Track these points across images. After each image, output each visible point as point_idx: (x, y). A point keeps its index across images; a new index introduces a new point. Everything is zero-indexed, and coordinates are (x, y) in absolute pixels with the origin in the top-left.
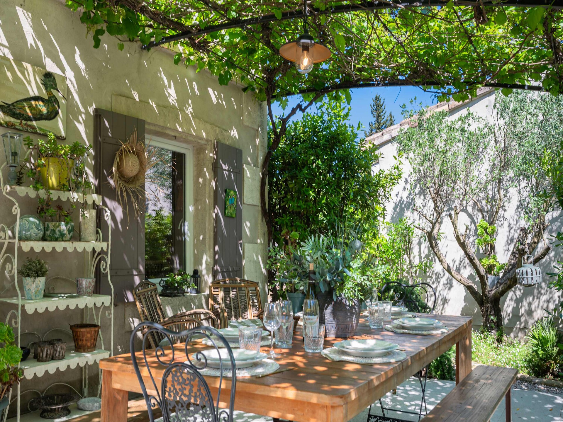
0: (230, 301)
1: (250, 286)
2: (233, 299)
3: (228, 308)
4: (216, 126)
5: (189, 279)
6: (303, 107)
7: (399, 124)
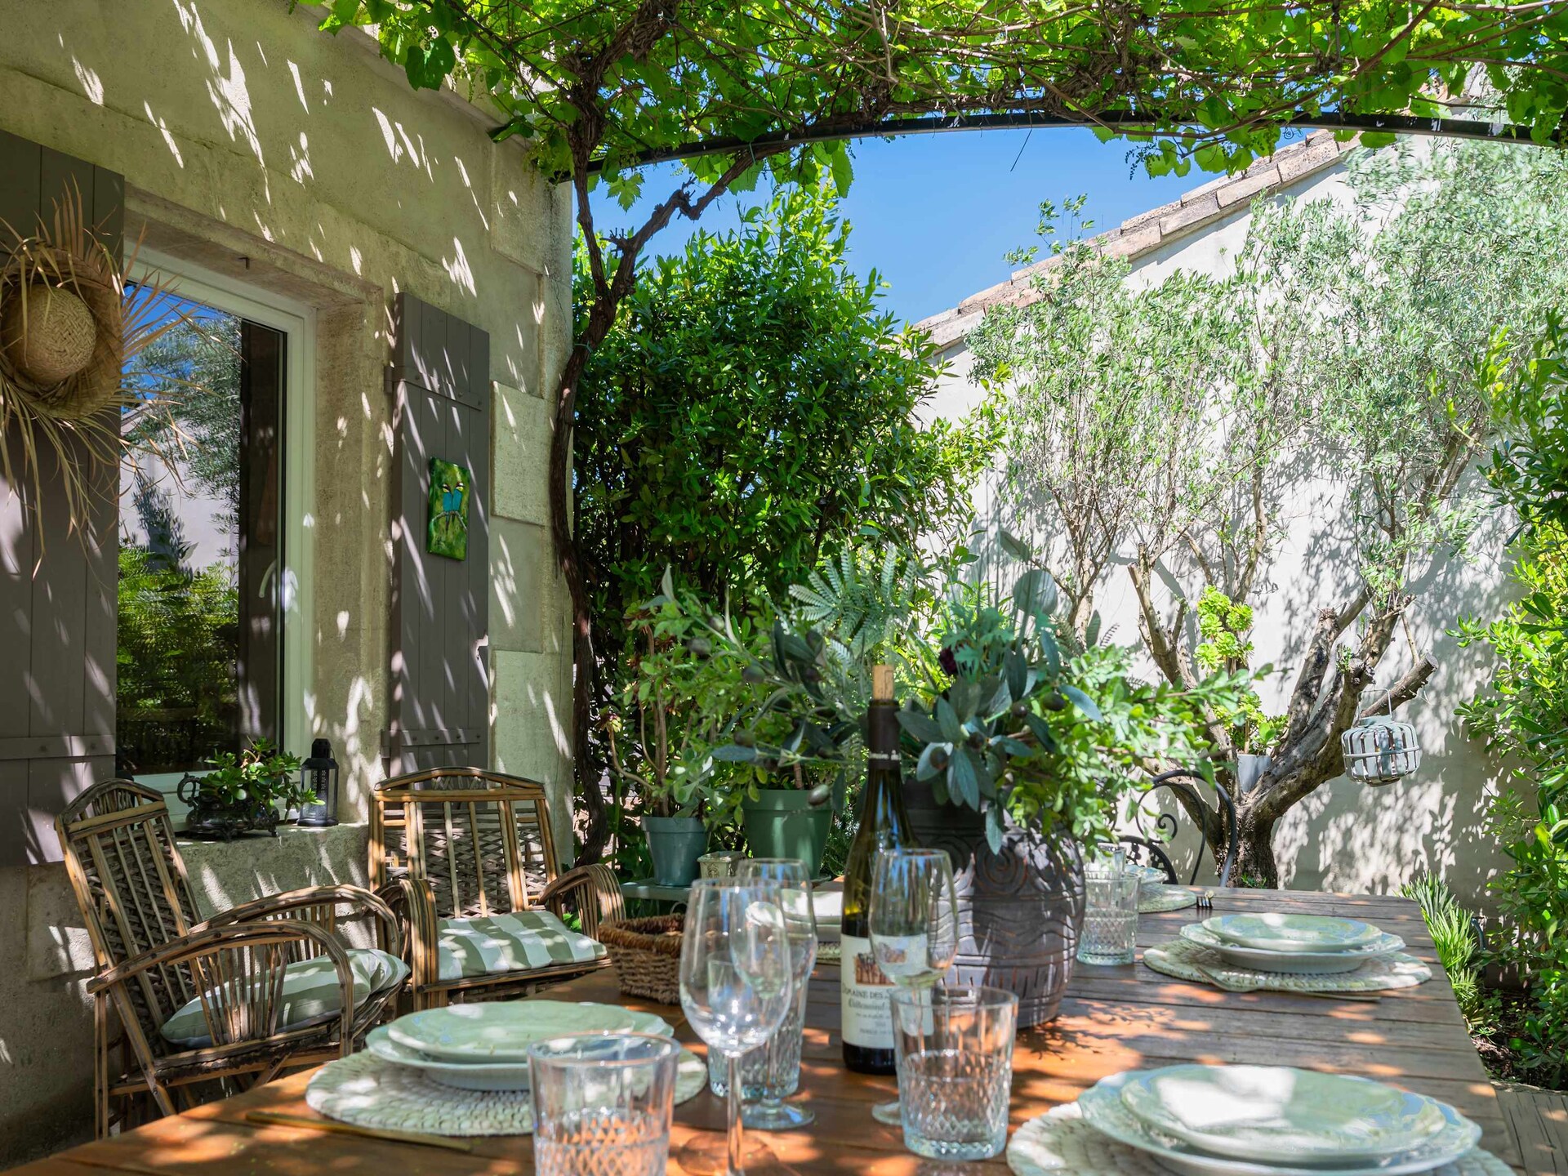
0: (446, 851)
1: (516, 797)
2: (457, 844)
3: (437, 876)
4: (400, 242)
5: (295, 776)
6: (693, 202)
7: (955, 310)
